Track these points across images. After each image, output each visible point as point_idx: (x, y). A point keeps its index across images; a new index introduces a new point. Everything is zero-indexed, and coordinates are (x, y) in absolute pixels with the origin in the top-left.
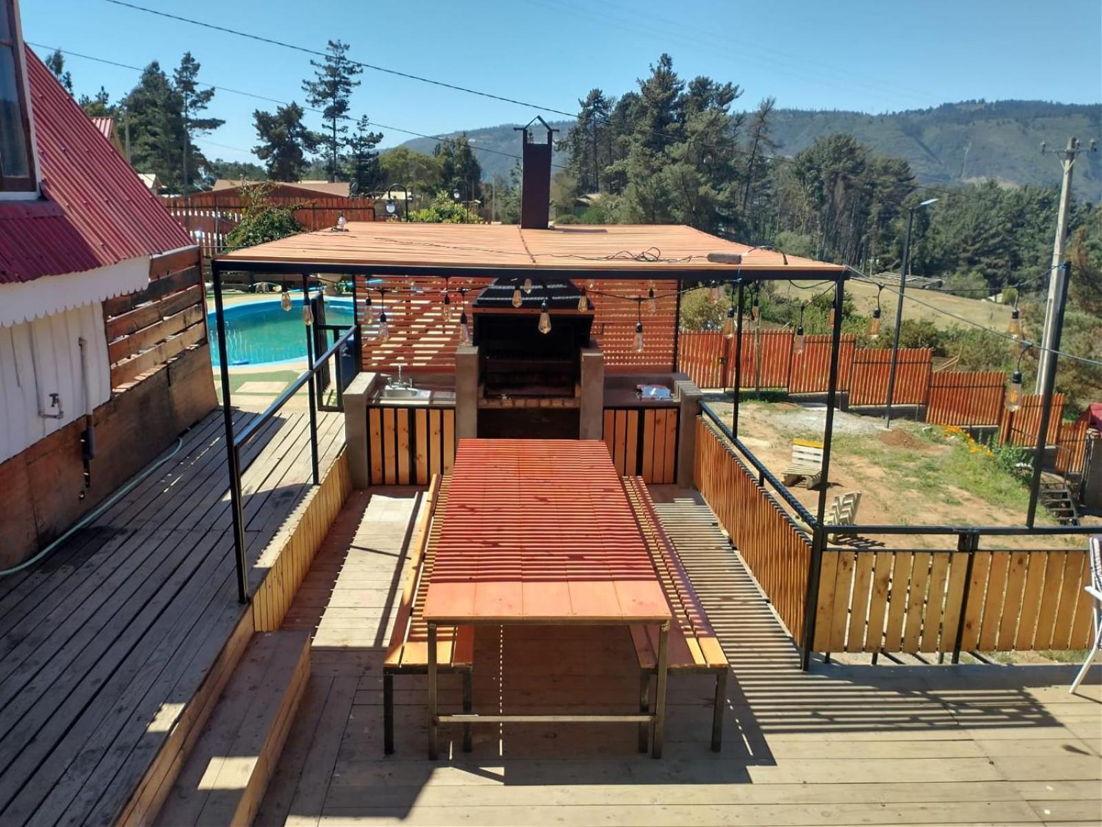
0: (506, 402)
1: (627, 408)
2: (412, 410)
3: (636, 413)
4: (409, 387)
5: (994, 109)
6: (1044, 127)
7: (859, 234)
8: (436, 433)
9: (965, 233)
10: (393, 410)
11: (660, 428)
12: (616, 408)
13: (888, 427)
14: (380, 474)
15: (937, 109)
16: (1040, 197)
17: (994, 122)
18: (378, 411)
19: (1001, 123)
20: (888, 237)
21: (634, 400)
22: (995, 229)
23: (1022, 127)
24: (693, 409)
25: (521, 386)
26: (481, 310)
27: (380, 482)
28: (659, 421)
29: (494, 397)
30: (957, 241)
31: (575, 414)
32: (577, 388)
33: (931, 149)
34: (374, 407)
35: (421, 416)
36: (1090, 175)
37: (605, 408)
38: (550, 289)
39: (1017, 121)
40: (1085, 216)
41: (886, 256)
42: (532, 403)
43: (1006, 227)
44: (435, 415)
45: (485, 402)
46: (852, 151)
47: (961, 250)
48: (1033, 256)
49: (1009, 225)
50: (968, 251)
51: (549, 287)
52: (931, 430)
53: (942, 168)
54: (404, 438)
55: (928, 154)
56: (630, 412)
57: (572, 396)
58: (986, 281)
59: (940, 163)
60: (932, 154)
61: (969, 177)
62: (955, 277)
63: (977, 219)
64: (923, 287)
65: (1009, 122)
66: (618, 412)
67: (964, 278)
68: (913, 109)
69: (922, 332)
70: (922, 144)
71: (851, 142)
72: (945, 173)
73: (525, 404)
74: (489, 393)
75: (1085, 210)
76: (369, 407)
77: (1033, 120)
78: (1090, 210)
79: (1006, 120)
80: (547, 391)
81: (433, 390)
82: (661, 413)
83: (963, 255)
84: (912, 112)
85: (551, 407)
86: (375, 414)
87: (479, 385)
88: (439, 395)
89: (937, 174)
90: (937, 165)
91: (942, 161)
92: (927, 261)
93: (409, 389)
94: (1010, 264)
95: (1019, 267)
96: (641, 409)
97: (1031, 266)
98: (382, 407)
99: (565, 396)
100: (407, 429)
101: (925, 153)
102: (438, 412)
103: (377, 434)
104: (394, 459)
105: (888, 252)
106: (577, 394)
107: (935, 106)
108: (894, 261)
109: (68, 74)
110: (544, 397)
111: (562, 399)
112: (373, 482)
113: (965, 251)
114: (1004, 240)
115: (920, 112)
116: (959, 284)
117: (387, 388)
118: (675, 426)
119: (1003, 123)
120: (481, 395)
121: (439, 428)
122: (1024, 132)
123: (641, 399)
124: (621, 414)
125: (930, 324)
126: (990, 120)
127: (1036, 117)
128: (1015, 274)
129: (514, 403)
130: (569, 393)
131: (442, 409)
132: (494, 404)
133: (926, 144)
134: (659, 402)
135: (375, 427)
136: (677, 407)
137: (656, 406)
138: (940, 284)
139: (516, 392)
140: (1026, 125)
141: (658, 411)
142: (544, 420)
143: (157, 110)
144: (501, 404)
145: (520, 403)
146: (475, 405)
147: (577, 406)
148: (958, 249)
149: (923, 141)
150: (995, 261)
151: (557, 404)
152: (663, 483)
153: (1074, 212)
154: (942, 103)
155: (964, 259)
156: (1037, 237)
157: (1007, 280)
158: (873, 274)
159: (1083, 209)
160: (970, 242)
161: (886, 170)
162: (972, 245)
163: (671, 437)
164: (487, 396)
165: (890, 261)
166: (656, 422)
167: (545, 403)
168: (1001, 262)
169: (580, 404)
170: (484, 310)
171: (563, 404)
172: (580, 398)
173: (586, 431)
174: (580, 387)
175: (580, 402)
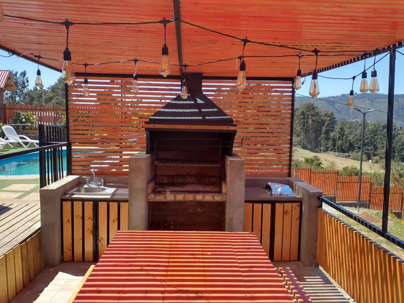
0: (170, 197)
1: (262, 202)
2: (96, 202)
3: (269, 205)
4: (101, 185)
5: (360, 96)
6: (378, 102)
7: (317, 137)
8: (114, 221)
9: (357, 137)
10: (81, 202)
11: (287, 218)
12: (254, 202)
13: (359, 212)
14: (70, 253)
15: (340, 96)
16: (382, 125)
17: (360, 100)
18: (69, 203)
19: (363, 101)
20: (327, 139)
21: (266, 195)
22: (367, 136)
23: (371, 102)
24: (315, 203)
25: (183, 184)
26: (151, 126)
27: (71, 259)
28: (287, 212)
29: (159, 193)
30: (354, 140)
31: (221, 206)
32: (224, 186)
33: (339, 110)
34: (66, 200)
35: (103, 207)
36: (396, 118)
37: (246, 202)
38: (204, 112)
39: (369, 100)
40: (400, 132)
41: (327, 146)
42: (190, 197)
43: (371, 136)
44: (114, 206)
45: (153, 196)
46: (313, 108)
47: (356, 143)
48: (382, 146)
49: (372, 135)
50: (358, 144)
51: (203, 110)
52: (378, 213)
53: (343, 116)
54: (89, 224)
55: (338, 112)
56: (264, 205)
57: (220, 192)
58: (366, 155)
59: (342, 115)
60: (339, 112)
61: (353, 119)
62: (354, 153)
63: (361, 133)
64: (343, 157)
65: (366, 100)
66: (255, 205)
67: (358, 154)
68: (331, 96)
69: (353, 171)
70: (335, 108)
71: (313, 105)
72: (344, 118)
73: (184, 198)
74: (157, 190)
75: (400, 130)
76: (62, 200)
77: (375, 100)
78: (401, 129)
79: (365, 100)
80: (200, 188)
81: (118, 187)
82: (288, 206)
83: (356, 145)
84: (331, 97)
85: (203, 200)
86: (67, 205)
87: (149, 182)
88: (121, 191)
89: (341, 118)
90: (341, 115)
91: (343, 114)
92: (343, 147)
93: (100, 187)
94: (373, 149)
95: (377, 150)
96: (273, 203)
97: (382, 150)
98: (73, 200)
99: (215, 192)
100: (92, 217)
101: (336, 111)
102: (116, 204)
103: (68, 221)
104: (81, 241)
105: (328, 144)
106: (224, 190)
107: (339, 95)
108: (330, 148)
109: (27, 78)
110: (198, 192)
111: (212, 194)
112: (65, 260)
113: (357, 144)
114: (370, 140)
115: (334, 97)
116: (356, 156)
117: (86, 186)
118: (299, 216)
119: (364, 101)
120: (150, 191)
121: (117, 217)
122: (372, 104)
123: (271, 195)
124: (258, 206)
125: (355, 168)
126: (359, 100)
127: (376, 98)
128: (376, 153)
129: (175, 198)
130: (217, 190)
131: (119, 202)
132: (160, 198)
133: (336, 108)
134: (285, 198)
135: (67, 216)
136: (300, 202)
137: (284, 201)
138: (349, 156)
139: (178, 189)
140: (372, 101)
141: (286, 204)
142: (199, 210)
143: (59, 90)
144: (165, 198)
145: (180, 197)
146: (144, 199)
147: (224, 200)
148: (355, 143)
149: (335, 107)
150: (368, 148)
151: (208, 198)
152: (290, 261)
153: (395, 130)
154: (342, 94)
155: (357, 147)
156: (383, 139)
157: (372, 155)
158: (323, 152)
159: (399, 129)
160: (359, 141)
161: (326, 115)
162: (359, 142)
163: (296, 224)
164: (155, 192)
165: (329, 148)
166: (285, 213)
167: (199, 197)
168: (370, 148)
169: (226, 198)
170: (154, 126)
171: (213, 198)
172: (226, 194)
173: (231, 220)
174: (226, 184)
175: (227, 196)
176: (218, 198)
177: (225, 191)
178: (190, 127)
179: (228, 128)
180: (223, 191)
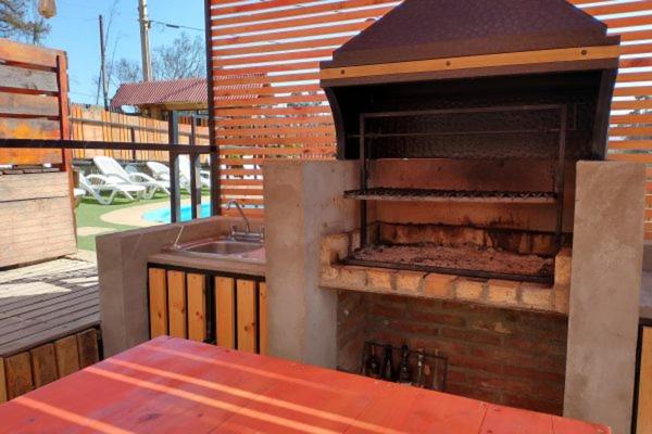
0: (379, 281)
2: (211, 277)
8: (246, 328)
10: (181, 274)
18: (160, 273)
34: (155, 265)
35: (223, 290)
44: (246, 291)
73: (420, 289)
76: (149, 265)
98: (167, 267)
99: (525, 278)
102: (250, 286)
103: (160, 315)
120: (326, 257)
121: (253, 318)
129: (393, 284)
131: (257, 281)
132: (352, 281)
144: (367, 282)
145: (408, 284)
147: (559, 309)
151: (502, 295)
169: (567, 305)
170: (343, 72)
171: (519, 297)
172: (567, 287)
173: (582, 382)
174: (570, 255)
175: (568, 297)
176: (535, 299)
177: (562, 278)
178: (448, 64)
179: (584, 53)
180: (557, 279)
